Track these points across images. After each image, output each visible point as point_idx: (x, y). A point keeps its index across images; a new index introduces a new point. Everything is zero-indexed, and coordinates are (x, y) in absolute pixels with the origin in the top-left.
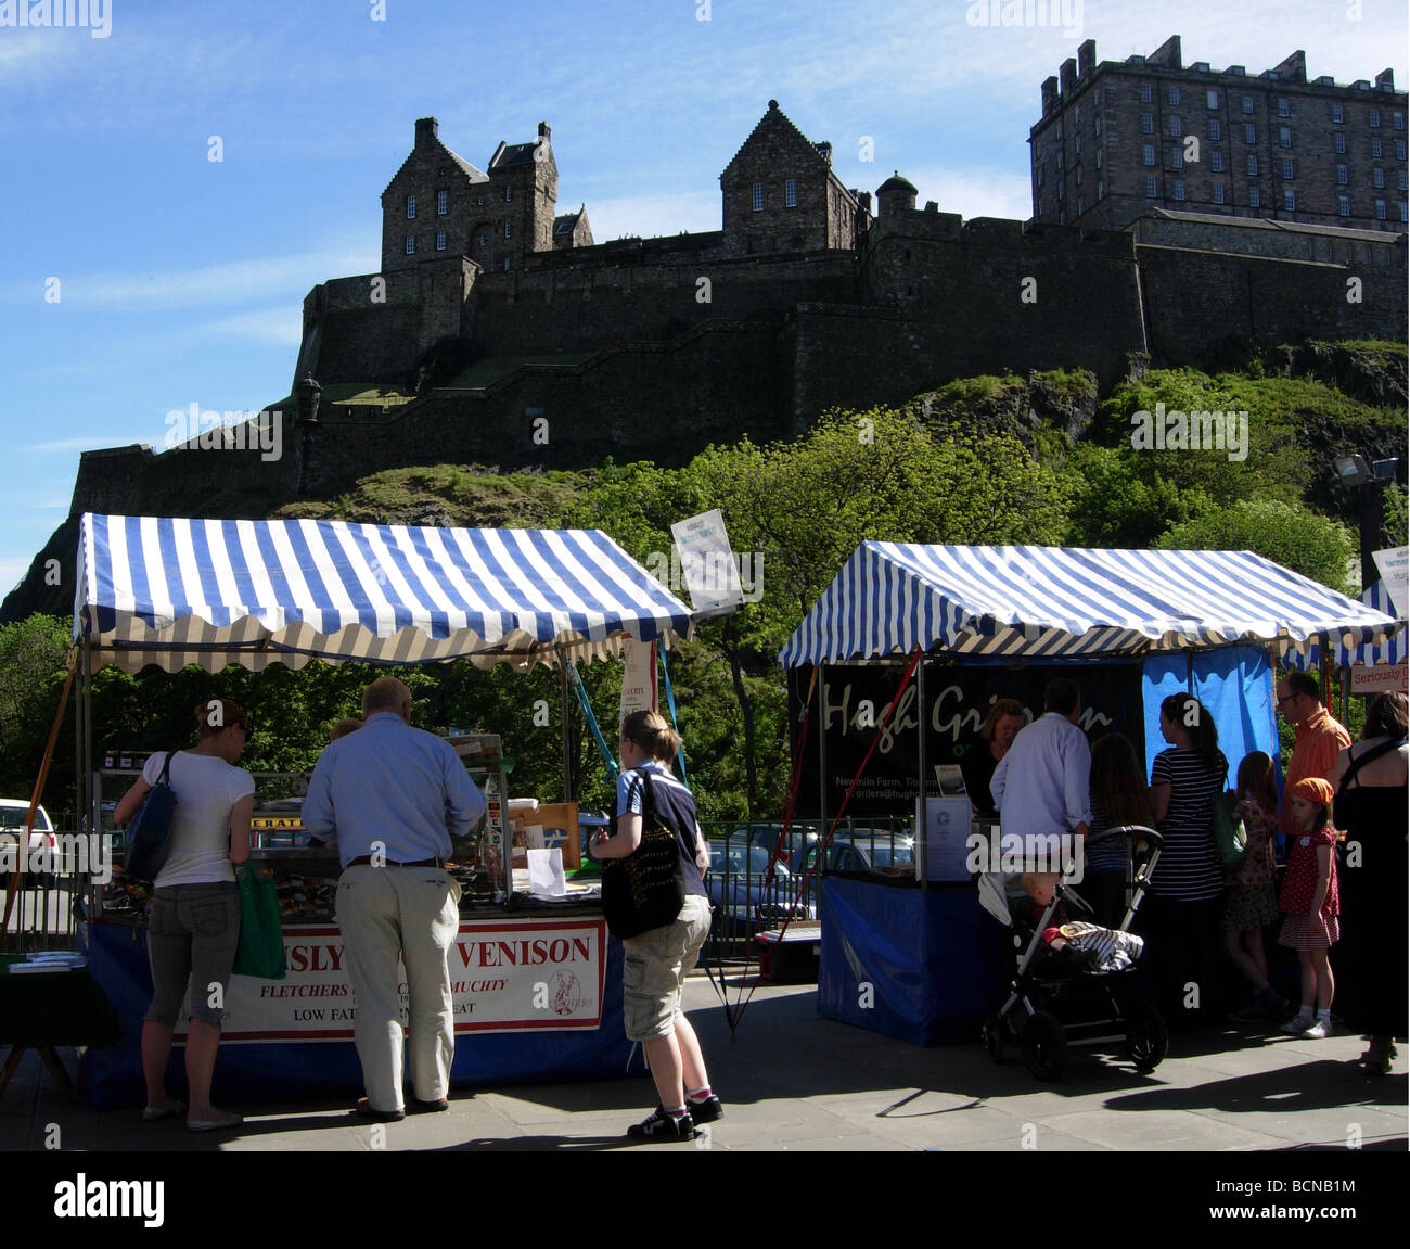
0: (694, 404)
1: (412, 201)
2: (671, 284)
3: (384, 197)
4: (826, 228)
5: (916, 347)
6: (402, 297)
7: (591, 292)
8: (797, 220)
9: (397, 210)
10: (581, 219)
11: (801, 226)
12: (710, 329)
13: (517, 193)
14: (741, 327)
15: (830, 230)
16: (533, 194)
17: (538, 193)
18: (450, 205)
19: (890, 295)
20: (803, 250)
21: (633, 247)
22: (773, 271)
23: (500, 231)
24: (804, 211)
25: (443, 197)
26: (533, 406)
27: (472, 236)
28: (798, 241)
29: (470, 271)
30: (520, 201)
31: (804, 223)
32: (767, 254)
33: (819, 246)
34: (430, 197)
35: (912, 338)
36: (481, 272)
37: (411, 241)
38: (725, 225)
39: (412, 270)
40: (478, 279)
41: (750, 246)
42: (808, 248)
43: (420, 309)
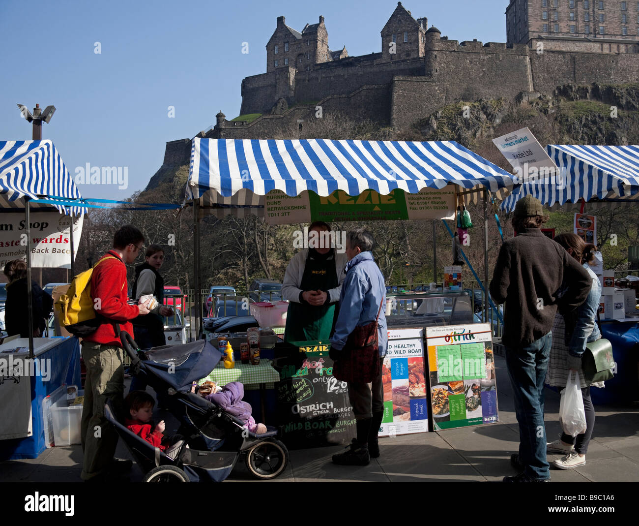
0: (358, 116)
1: (276, 48)
2: (361, 73)
3: (267, 46)
4: (418, 50)
5: (438, 91)
6: (270, 82)
7: (334, 77)
8: (408, 47)
9: (272, 50)
10: (344, 51)
11: (410, 49)
12: (365, 88)
13: (311, 42)
14: (376, 87)
15: (420, 50)
16: (317, 42)
17: (319, 42)
18: (289, 48)
19: (429, 72)
20: (410, 58)
21: (351, 60)
22: (396, 66)
23: (306, 56)
24: (411, 43)
25: (286, 45)
26: (300, 119)
27: (296, 59)
28: (408, 55)
29: (292, 73)
30: (313, 45)
31: (411, 48)
32: (397, 60)
33: (416, 56)
34: (282, 45)
35: (437, 88)
36: (297, 72)
37: (276, 62)
38: (382, 50)
39: (273, 72)
40: (296, 74)
41: (392, 57)
42: (412, 57)
43: (275, 86)
